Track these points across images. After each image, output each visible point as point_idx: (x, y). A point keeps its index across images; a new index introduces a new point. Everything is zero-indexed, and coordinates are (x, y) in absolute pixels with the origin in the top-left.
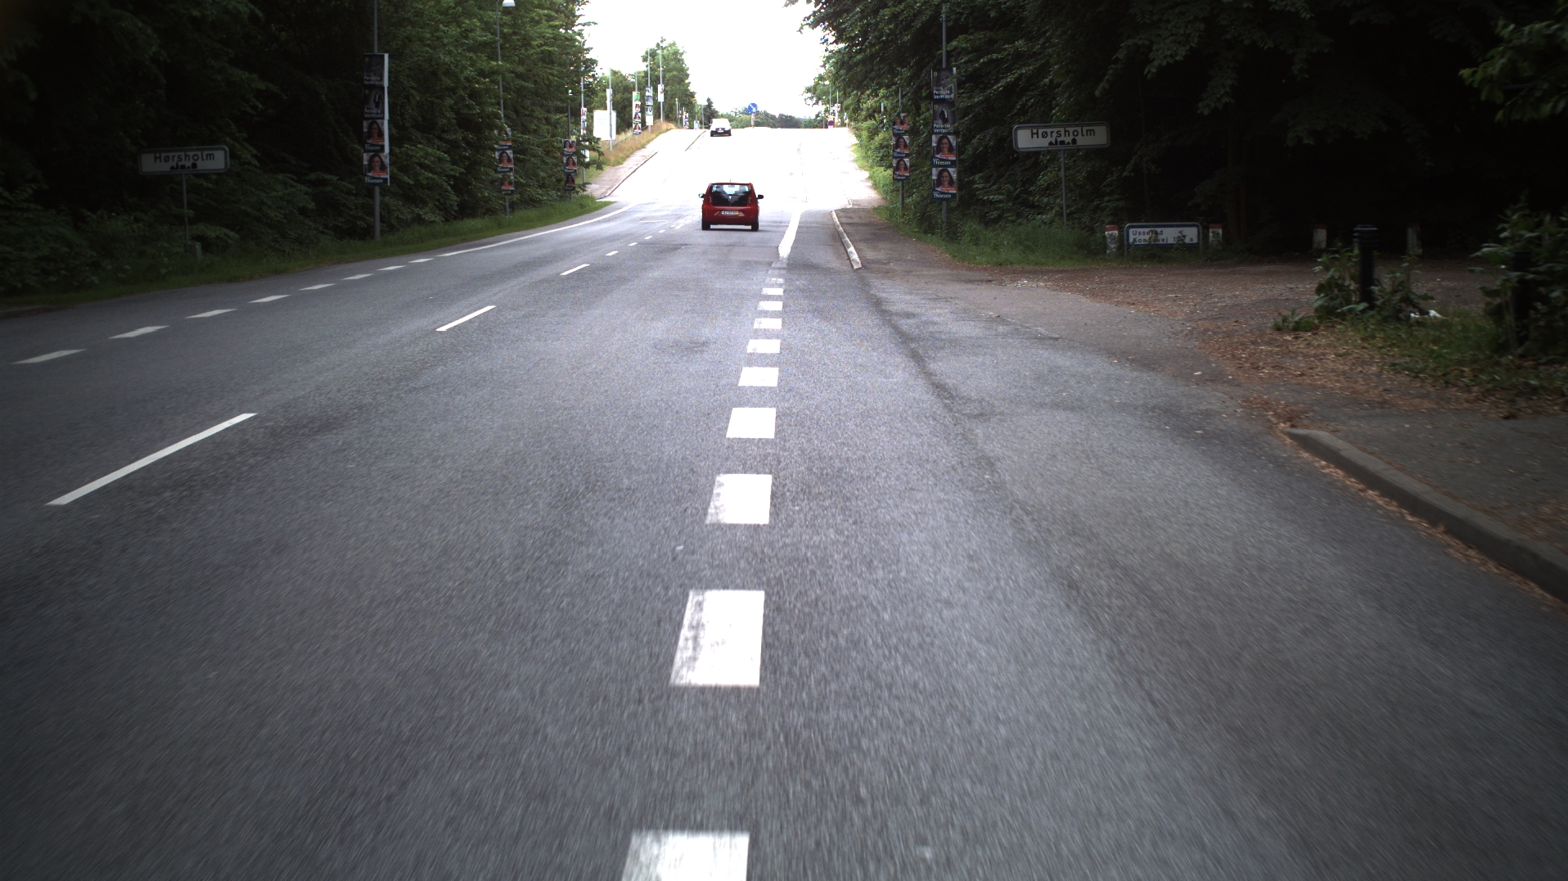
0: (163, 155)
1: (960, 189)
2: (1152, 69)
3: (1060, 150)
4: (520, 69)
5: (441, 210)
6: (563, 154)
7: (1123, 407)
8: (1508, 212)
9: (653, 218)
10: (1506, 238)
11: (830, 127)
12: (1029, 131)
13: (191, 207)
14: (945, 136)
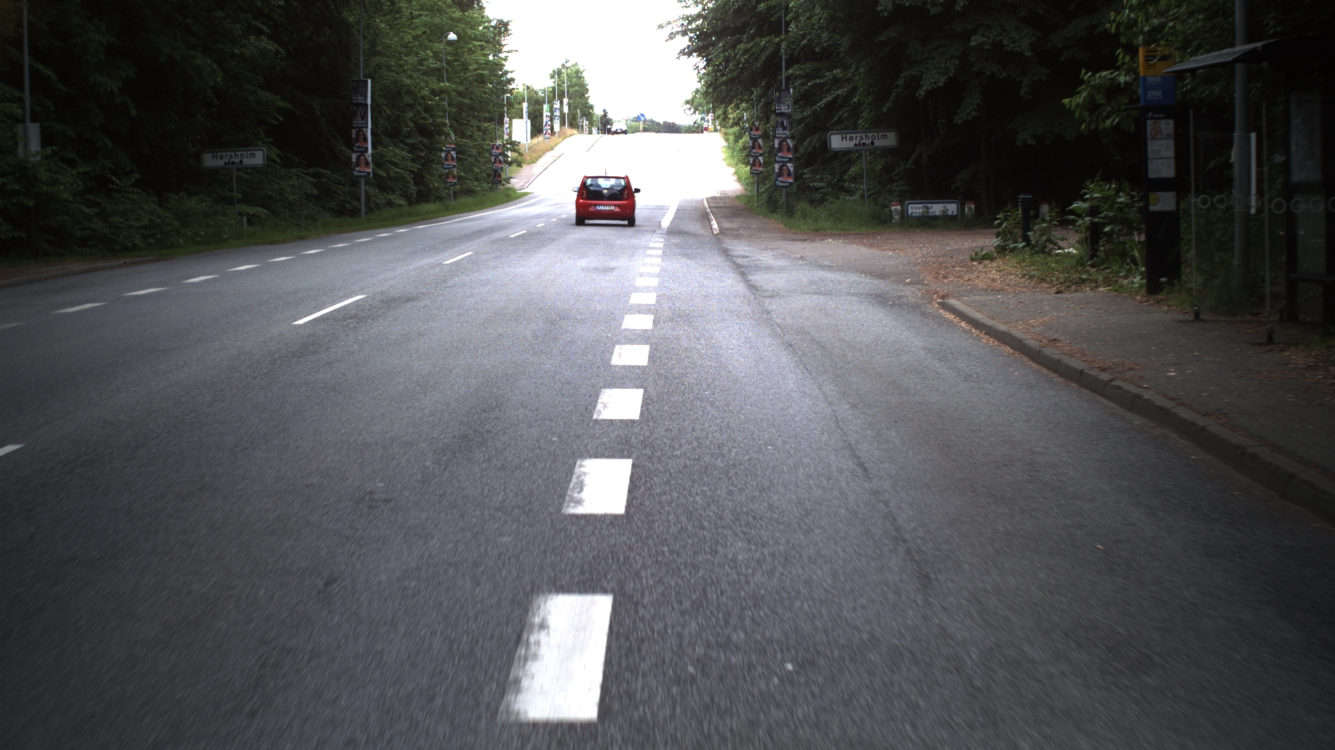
0: (219, 154)
1: (796, 179)
2: (921, 93)
3: (863, 150)
4: (461, 88)
5: (403, 197)
6: (491, 154)
7: (855, 294)
8: (1088, 183)
10: (1087, 199)
11: (705, 133)
12: (840, 136)
13: (237, 192)
14: (784, 140)
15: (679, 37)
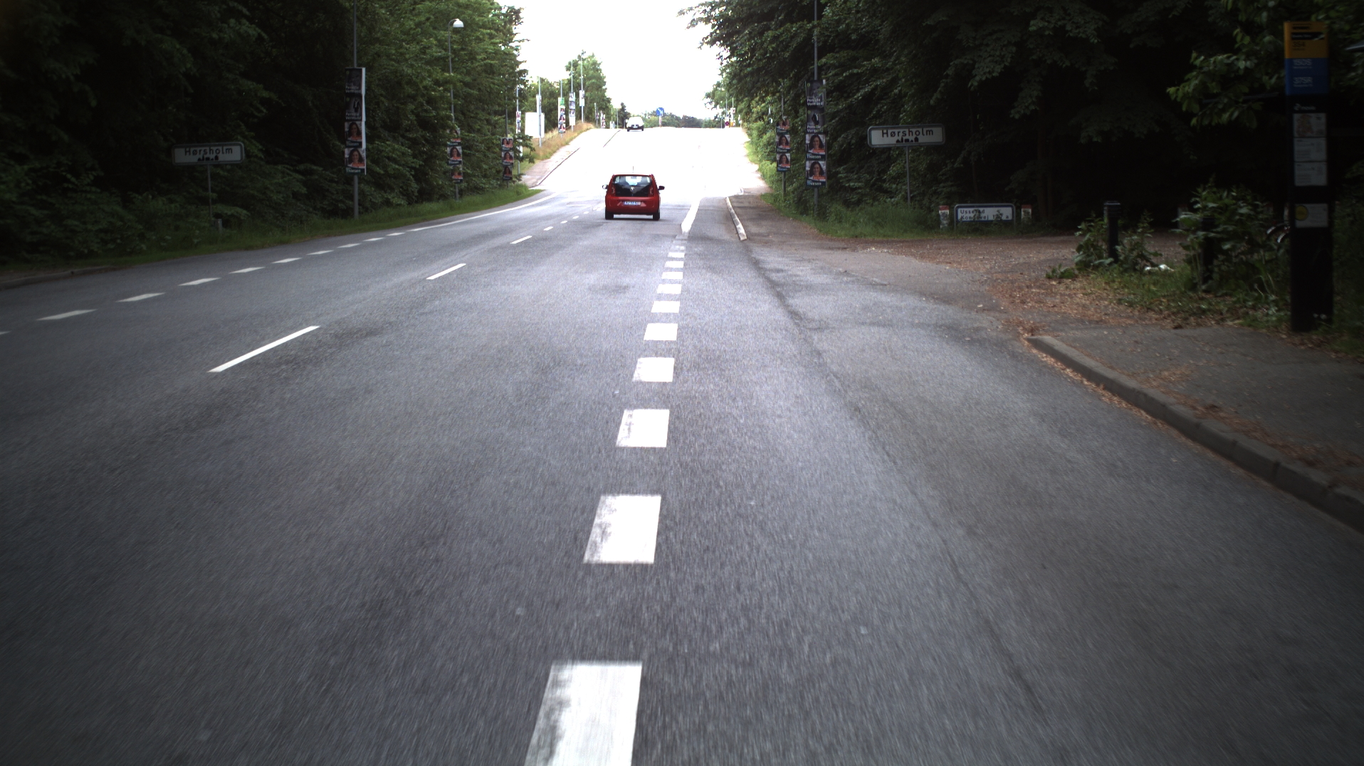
0: (192, 149)
1: (828, 178)
2: (974, 83)
3: (905, 147)
4: (468, 79)
5: (404, 195)
6: (501, 150)
7: (920, 325)
8: (1200, 190)
9: (577, 203)
10: (1198, 209)
11: (726, 127)
12: (880, 131)
13: (213, 191)
14: (816, 135)
15: (701, 24)
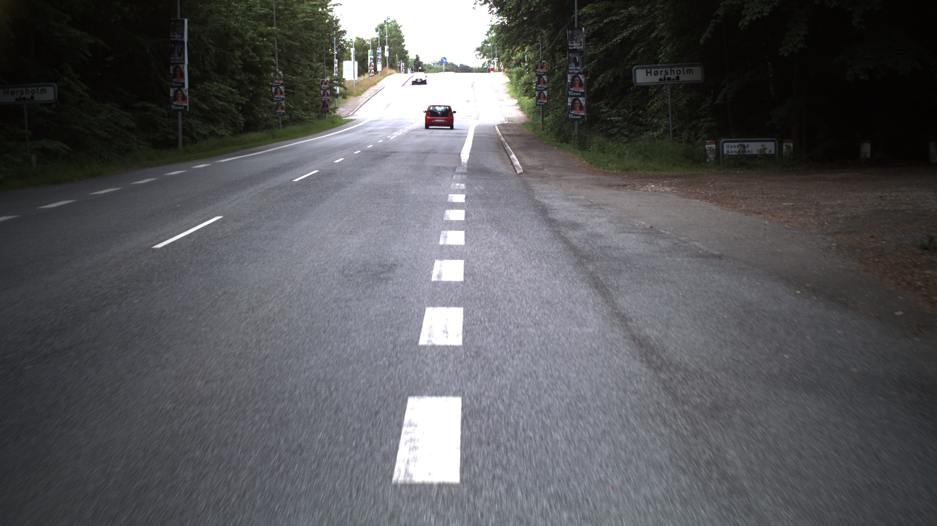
0: (10, 90)
1: (588, 112)
3: (665, 85)
6: (321, 89)
9: (378, 131)
11: (492, 72)
12: (645, 71)
13: (29, 129)
14: (576, 75)
